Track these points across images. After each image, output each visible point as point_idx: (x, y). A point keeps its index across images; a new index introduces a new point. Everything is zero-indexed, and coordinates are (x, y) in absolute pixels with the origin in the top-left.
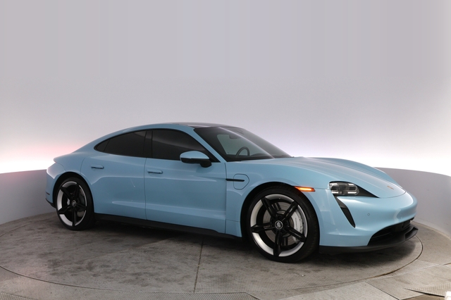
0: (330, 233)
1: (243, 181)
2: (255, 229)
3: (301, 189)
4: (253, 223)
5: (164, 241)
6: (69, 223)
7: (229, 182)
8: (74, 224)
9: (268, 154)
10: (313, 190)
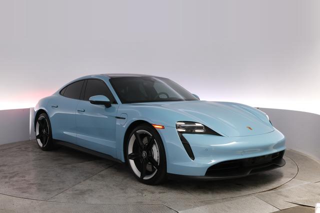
0: (175, 164)
1: (125, 119)
2: (131, 157)
3: (156, 126)
4: (130, 151)
5: (86, 163)
6: (41, 145)
7: (118, 119)
8: (43, 146)
9: (181, 97)
10: (163, 128)
